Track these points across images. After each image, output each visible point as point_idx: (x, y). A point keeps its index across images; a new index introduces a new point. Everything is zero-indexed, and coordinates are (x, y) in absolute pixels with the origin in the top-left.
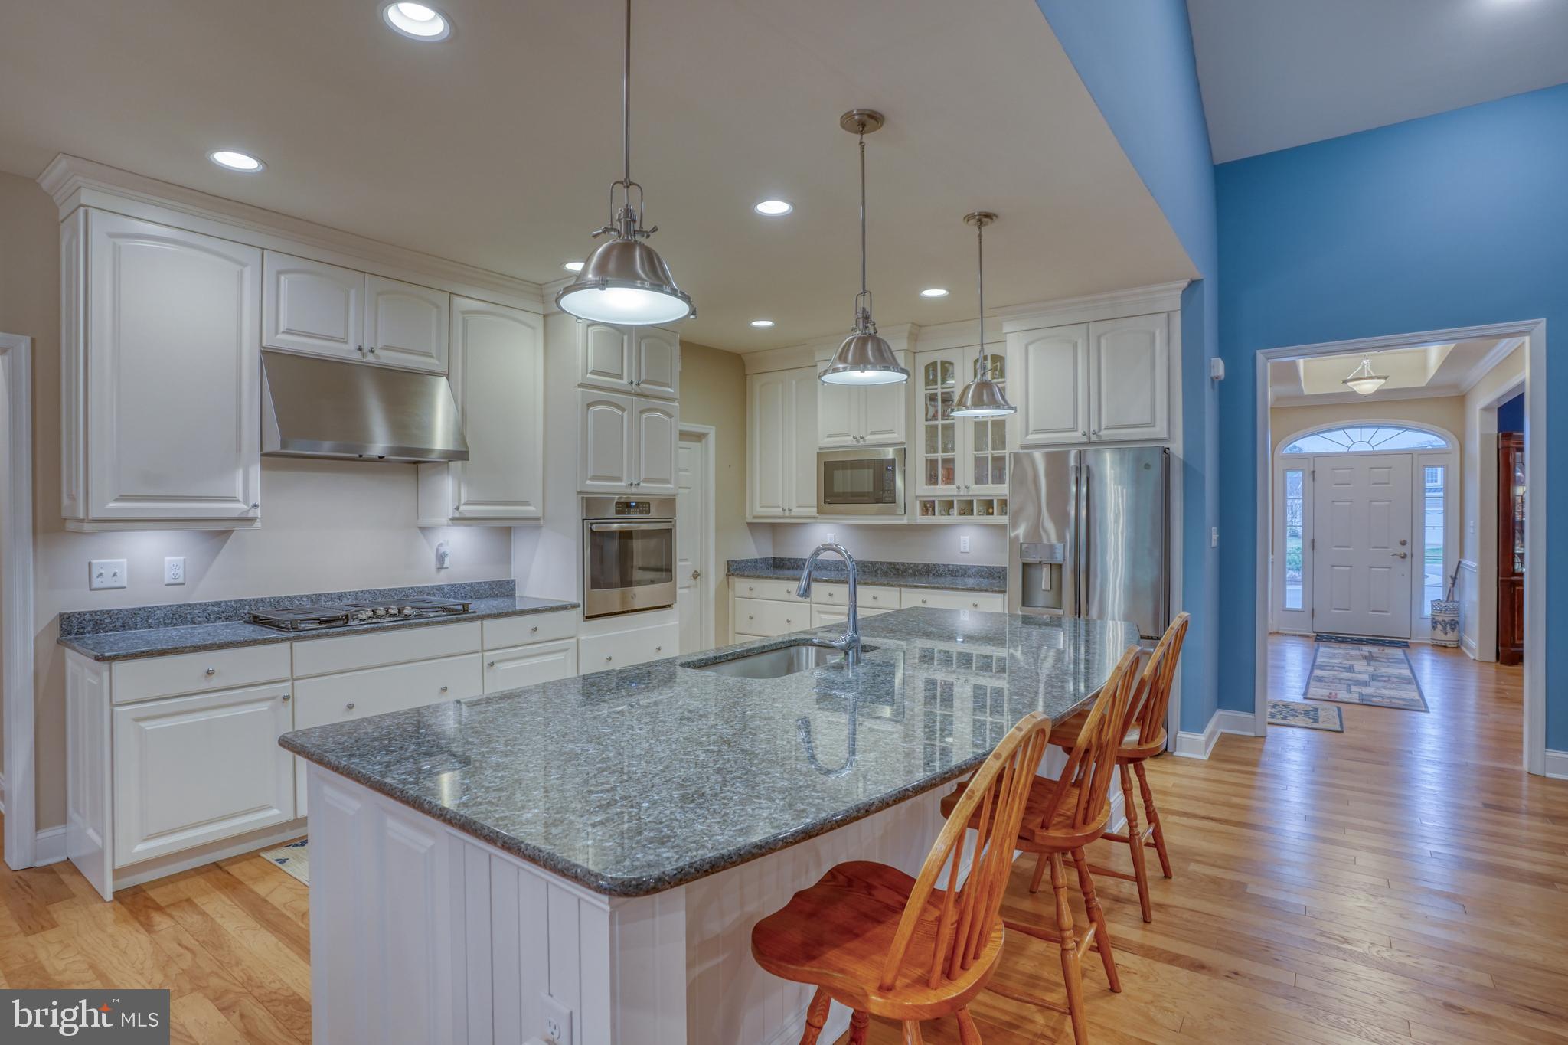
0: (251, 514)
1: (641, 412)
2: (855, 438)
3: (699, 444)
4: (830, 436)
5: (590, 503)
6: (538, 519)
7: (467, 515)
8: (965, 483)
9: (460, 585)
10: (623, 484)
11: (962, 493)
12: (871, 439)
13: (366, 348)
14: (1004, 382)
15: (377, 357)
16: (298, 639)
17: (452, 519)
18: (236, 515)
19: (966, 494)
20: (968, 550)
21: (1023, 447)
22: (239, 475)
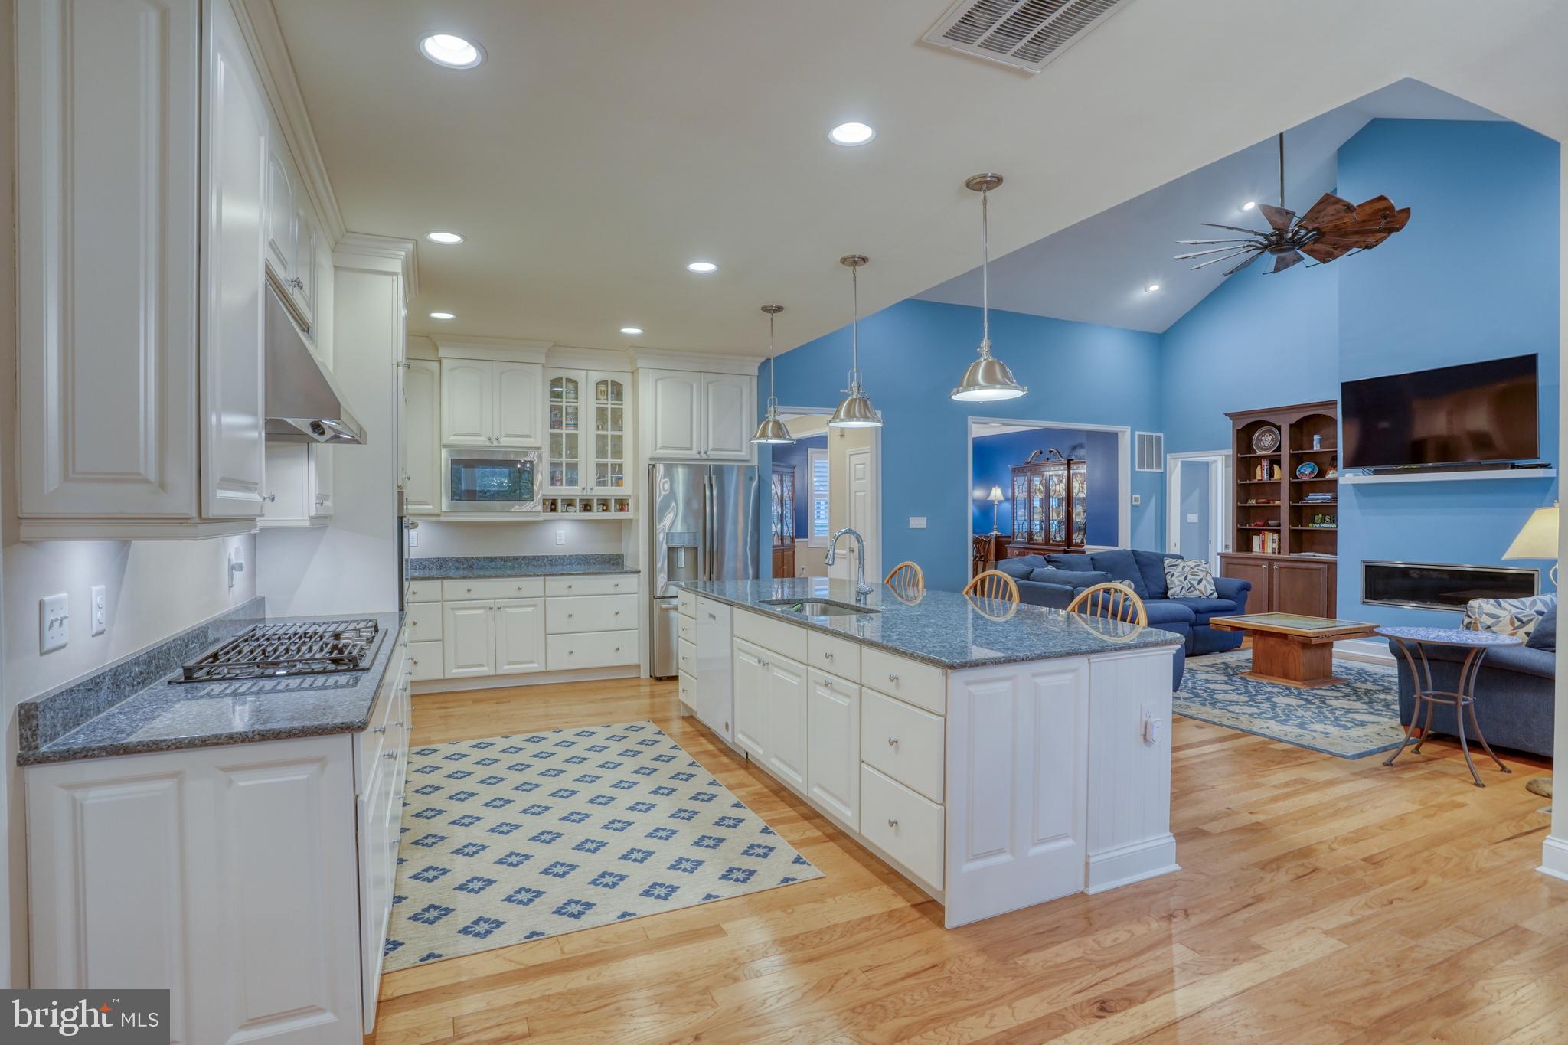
2: (489, 439)
4: (456, 434)
8: (587, 485)
11: (585, 493)
12: (505, 441)
13: (294, 282)
14: (622, 405)
19: (589, 493)
20: (563, 542)
21: (652, 459)
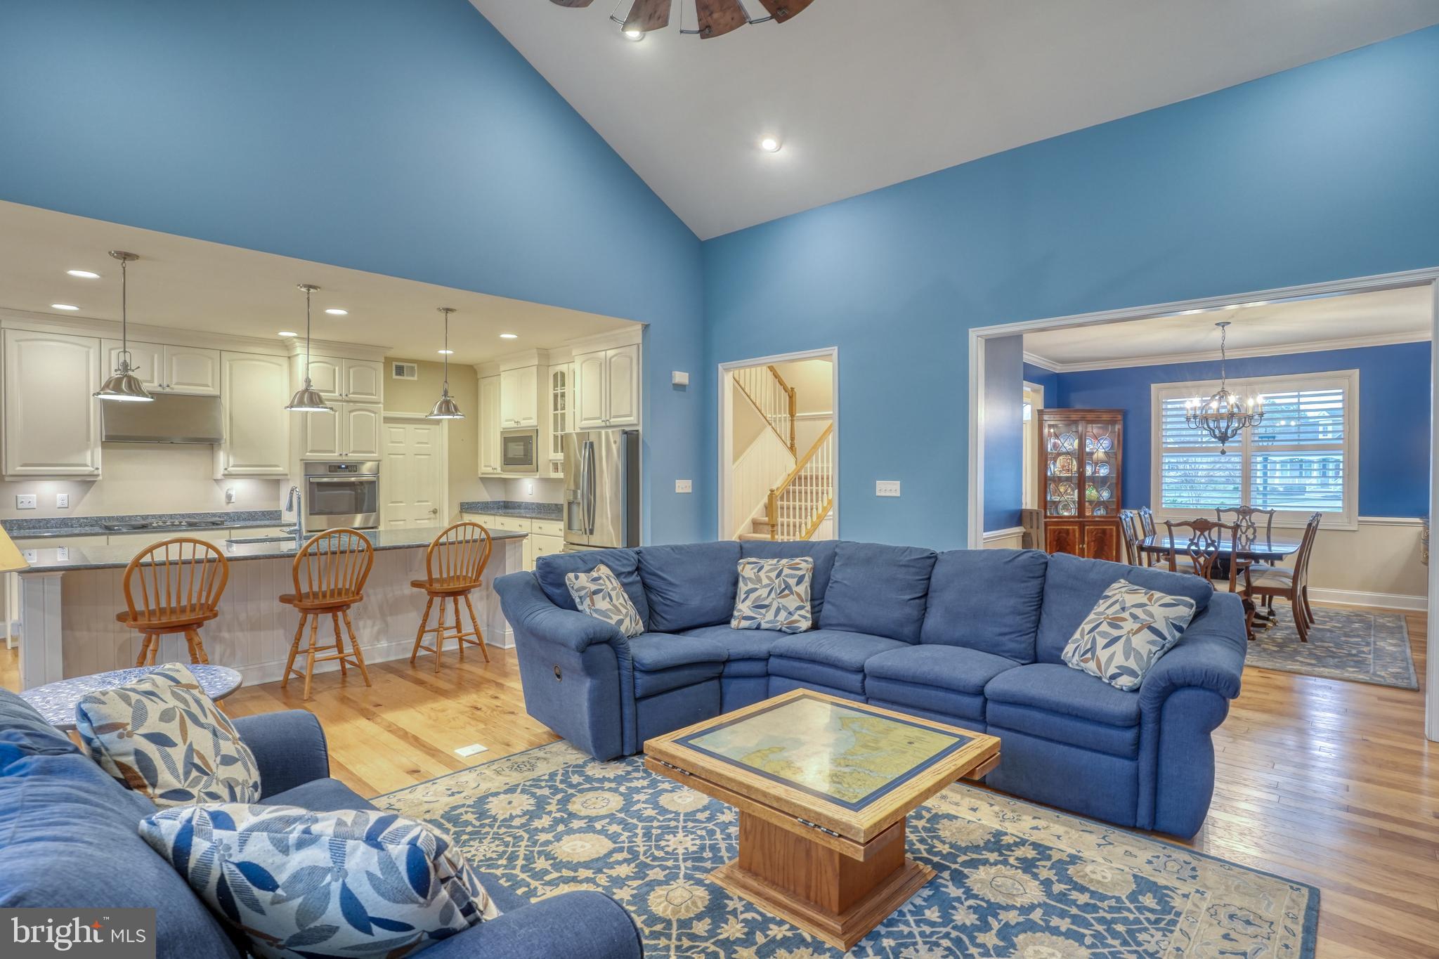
0: (96, 472)
1: (350, 412)
2: (517, 422)
3: (437, 426)
4: (507, 421)
5: (308, 466)
6: (286, 475)
7: (234, 473)
9: (242, 513)
10: (336, 454)
12: (522, 423)
13: (165, 384)
15: (172, 389)
16: (111, 534)
17: (224, 475)
18: (87, 473)
22: (89, 454)
